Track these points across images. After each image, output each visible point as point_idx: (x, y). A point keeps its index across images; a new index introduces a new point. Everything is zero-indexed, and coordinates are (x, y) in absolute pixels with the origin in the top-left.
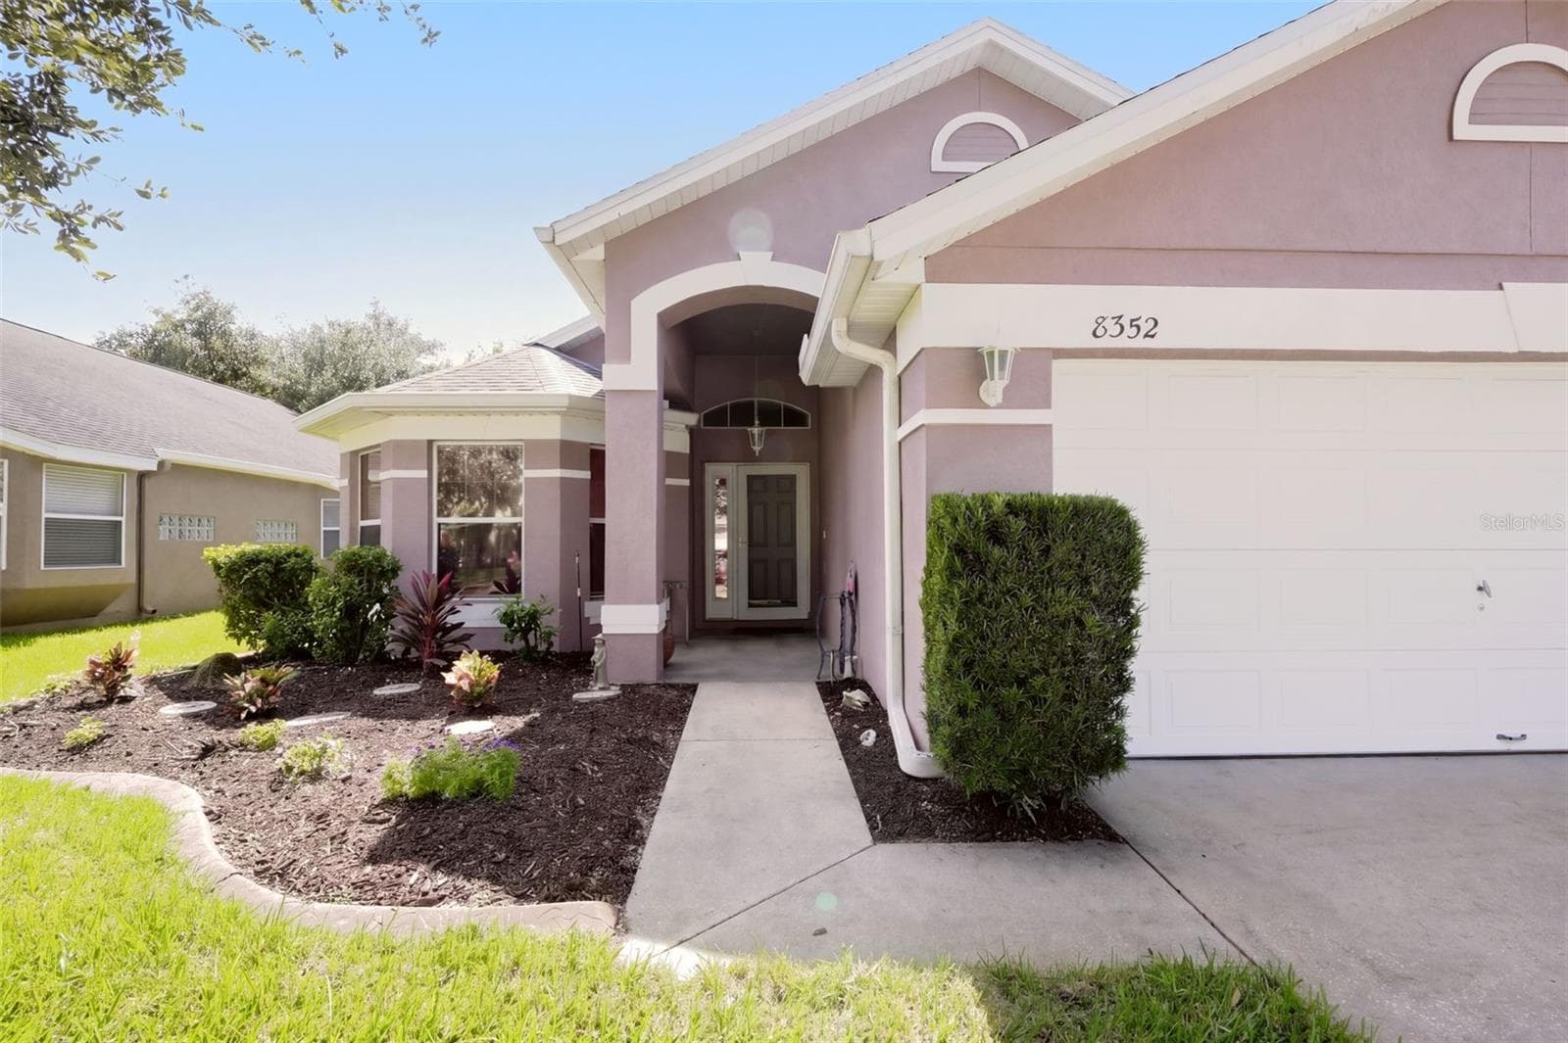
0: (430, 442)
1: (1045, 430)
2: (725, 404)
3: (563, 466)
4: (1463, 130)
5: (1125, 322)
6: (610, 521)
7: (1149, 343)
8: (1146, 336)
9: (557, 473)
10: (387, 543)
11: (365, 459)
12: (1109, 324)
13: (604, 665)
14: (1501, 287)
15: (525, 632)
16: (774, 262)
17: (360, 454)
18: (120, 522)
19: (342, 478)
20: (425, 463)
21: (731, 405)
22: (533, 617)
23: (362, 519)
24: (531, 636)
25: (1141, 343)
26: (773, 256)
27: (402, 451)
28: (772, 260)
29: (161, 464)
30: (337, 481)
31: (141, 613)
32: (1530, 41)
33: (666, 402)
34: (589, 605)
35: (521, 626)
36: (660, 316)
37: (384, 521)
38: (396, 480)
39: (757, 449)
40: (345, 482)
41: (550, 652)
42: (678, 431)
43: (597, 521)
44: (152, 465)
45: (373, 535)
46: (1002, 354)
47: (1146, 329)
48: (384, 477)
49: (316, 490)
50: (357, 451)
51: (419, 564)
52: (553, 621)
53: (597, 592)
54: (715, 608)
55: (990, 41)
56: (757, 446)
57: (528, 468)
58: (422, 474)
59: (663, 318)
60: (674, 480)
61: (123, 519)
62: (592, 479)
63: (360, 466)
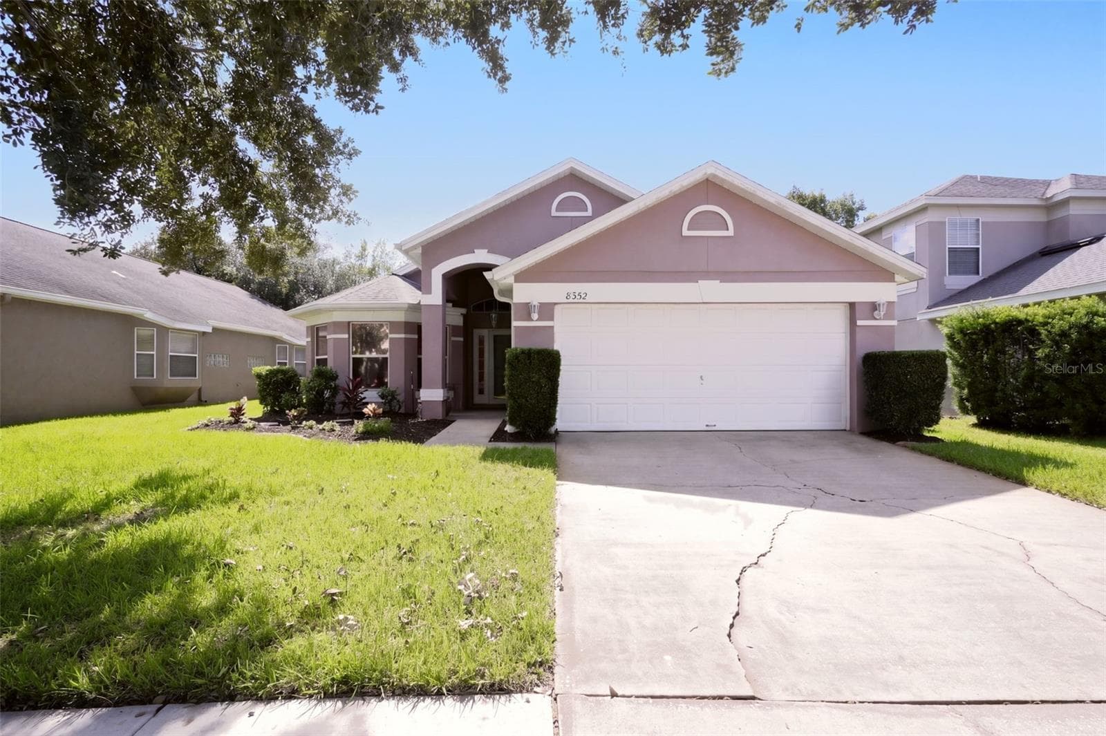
0: (349, 322)
1: (553, 327)
2: (484, 301)
3: (406, 333)
4: (686, 232)
5: (576, 294)
6: (423, 357)
7: (584, 301)
8: (583, 298)
9: (403, 336)
10: (330, 365)
11: (317, 328)
12: (571, 295)
13: (421, 412)
14: (698, 282)
15: (390, 402)
18: (196, 357)
19: (307, 337)
20: (347, 332)
22: (393, 396)
23: (317, 355)
24: (393, 404)
25: (582, 300)
26: (489, 251)
27: (338, 326)
28: (489, 253)
29: (214, 329)
30: (303, 341)
31: (201, 402)
32: (707, 204)
33: (451, 304)
34: (417, 393)
35: (388, 399)
36: (443, 275)
37: (329, 357)
38: (334, 339)
39: (494, 326)
40: (309, 339)
41: (400, 412)
42: (456, 316)
43: (419, 356)
44: (209, 330)
45: (323, 362)
46: (535, 306)
47: (583, 296)
48: (328, 337)
49: (274, 340)
50: (314, 326)
51: (345, 375)
52: (401, 398)
53: (419, 386)
54: (478, 399)
55: (572, 167)
56: (494, 323)
57: (391, 333)
58: (346, 336)
59: (444, 276)
60: (453, 339)
61: (197, 355)
62: (418, 339)
63: (316, 332)
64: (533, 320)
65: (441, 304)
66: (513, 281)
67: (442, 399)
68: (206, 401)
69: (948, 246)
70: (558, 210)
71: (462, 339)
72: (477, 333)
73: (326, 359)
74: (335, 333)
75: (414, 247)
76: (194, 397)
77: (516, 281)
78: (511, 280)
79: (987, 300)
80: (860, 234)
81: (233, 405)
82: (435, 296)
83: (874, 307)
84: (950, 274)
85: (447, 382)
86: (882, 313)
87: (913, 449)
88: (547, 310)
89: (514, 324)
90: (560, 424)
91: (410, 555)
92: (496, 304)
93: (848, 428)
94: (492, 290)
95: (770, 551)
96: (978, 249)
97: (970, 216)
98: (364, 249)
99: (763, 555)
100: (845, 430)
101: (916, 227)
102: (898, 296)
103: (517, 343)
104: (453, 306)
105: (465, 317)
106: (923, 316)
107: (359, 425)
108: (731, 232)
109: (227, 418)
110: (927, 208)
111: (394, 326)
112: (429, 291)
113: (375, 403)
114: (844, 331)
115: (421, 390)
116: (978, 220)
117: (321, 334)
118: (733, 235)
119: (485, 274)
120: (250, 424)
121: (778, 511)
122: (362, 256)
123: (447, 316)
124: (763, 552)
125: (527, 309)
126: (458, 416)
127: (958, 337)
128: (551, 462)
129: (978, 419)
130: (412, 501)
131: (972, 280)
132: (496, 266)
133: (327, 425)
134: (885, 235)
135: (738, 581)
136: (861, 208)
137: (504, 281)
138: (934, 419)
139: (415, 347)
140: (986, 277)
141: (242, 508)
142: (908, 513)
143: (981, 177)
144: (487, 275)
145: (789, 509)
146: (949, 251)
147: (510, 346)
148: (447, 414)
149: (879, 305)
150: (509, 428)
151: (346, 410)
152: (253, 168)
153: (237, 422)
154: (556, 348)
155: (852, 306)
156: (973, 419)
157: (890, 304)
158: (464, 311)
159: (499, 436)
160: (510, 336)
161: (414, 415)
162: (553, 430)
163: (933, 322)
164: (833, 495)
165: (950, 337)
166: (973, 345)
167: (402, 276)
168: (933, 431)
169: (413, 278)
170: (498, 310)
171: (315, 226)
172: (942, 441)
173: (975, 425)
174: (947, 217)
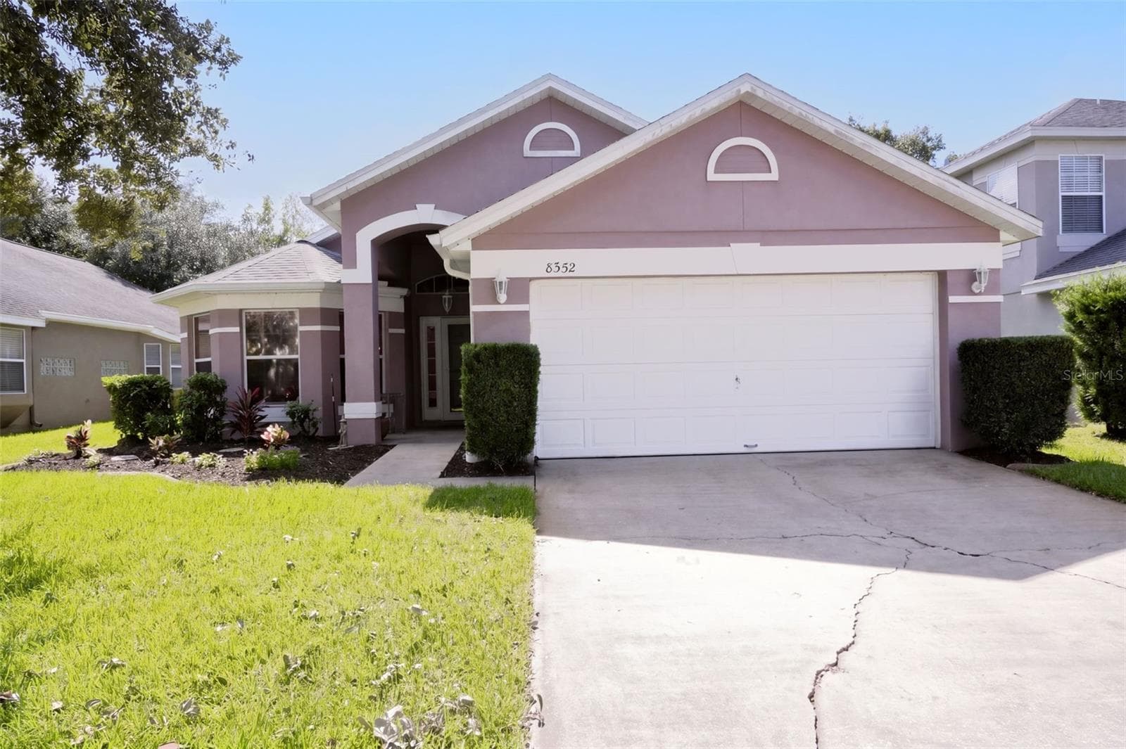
0: (241, 311)
1: (526, 313)
2: (431, 277)
3: (322, 324)
5: (561, 265)
6: (348, 357)
7: (571, 274)
8: (570, 271)
9: (318, 328)
10: (216, 369)
11: (197, 319)
12: (553, 266)
13: (346, 434)
14: (730, 246)
15: (302, 421)
16: (436, 210)
17: (194, 317)
18: (23, 363)
19: (182, 332)
20: (238, 323)
21: (436, 278)
22: (306, 412)
23: (197, 357)
24: (306, 424)
25: (568, 274)
26: (436, 206)
27: (224, 316)
28: (435, 209)
29: (49, 322)
30: (177, 336)
31: (32, 426)
32: (742, 136)
33: (386, 283)
34: (340, 408)
35: (300, 418)
36: (372, 241)
37: (214, 358)
38: (221, 333)
39: (447, 310)
40: (185, 335)
41: (316, 434)
42: (393, 300)
43: (342, 356)
44: (41, 324)
45: (206, 367)
46: (501, 283)
47: (569, 268)
48: (211, 332)
49: (140, 337)
50: (192, 315)
51: (237, 384)
52: (318, 415)
53: (343, 400)
54: (429, 414)
55: (550, 87)
56: (447, 307)
57: (301, 325)
58: (237, 329)
59: (375, 243)
60: (392, 331)
61: (24, 361)
62: (340, 331)
63: (194, 325)
64: (499, 304)
65: (371, 282)
66: (471, 248)
67: (375, 417)
68: (41, 425)
69: (1061, 194)
70: (532, 147)
71: (402, 331)
72: (425, 322)
73: (210, 362)
74: (220, 326)
75: (330, 202)
76: (22, 420)
77: (473, 249)
78: (467, 246)
79: (1115, 265)
80: (951, 175)
81: (72, 432)
82: (363, 271)
83: (972, 276)
84: (1064, 231)
85: (384, 392)
86: (984, 285)
87: (1033, 474)
88: (519, 289)
89: (474, 308)
90: (539, 450)
91: (302, 674)
92: (450, 283)
93: (938, 446)
94: (442, 261)
95: (853, 643)
96: (1101, 197)
97: (1092, 152)
98: (267, 208)
99: (846, 649)
100: (934, 448)
101: (1018, 168)
102: (1004, 260)
103: (478, 337)
104: (389, 285)
105: (407, 300)
106: (1031, 288)
107: (253, 458)
108: (774, 176)
109: (64, 449)
110: (1033, 141)
111: (307, 315)
112: (352, 264)
113: (280, 424)
114: (931, 312)
115: (345, 404)
116: (1100, 159)
117: (202, 327)
118: (777, 179)
119: (428, 237)
120: (95, 458)
121: (857, 575)
122: (265, 220)
123: (380, 299)
124: (845, 646)
125: (491, 286)
126: (399, 439)
127: (1080, 317)
128: (527, 507)
129: (1109, 428)
130: (316, 578)
131: (1093, 239)
132: (443, 227)
133: (204, 459)
134: (977, 178)
135: (811, 696)
136: (939, 147)
137: (458, 248)
138: (1055, 432)
139: (335, 345)
140: (1110, 235)
141: (49, 598)
142: (1042, 572)
143: (1101, 100)
144: (433, 240)
145: (872, 571)
146: (1063, 199)
147: (469, 341)
148: (383, 436)
149: (980, 273)
150: (469, 458)
151: (237, 436)
152: (72, 82)
153: (79, 455)
154: (533, 341)
155: (942, 276)
156: (1102, 428)
157: (994, 272)
158: (404, 291)
159: (455, 468)
160: (468, 326)
161: (335, 439)
162: (530, 458)
163: (1046, 297)
164: (933, 547)
165: (1071, 317)
166: (1102, 327)
167: (317, 244)
168: (1056, 447)
169: (330, 246)
170: (452, 289)
171: (175, 165)
172: (1068, 460)
173: (1104, 436)
174: (1058, 154)
